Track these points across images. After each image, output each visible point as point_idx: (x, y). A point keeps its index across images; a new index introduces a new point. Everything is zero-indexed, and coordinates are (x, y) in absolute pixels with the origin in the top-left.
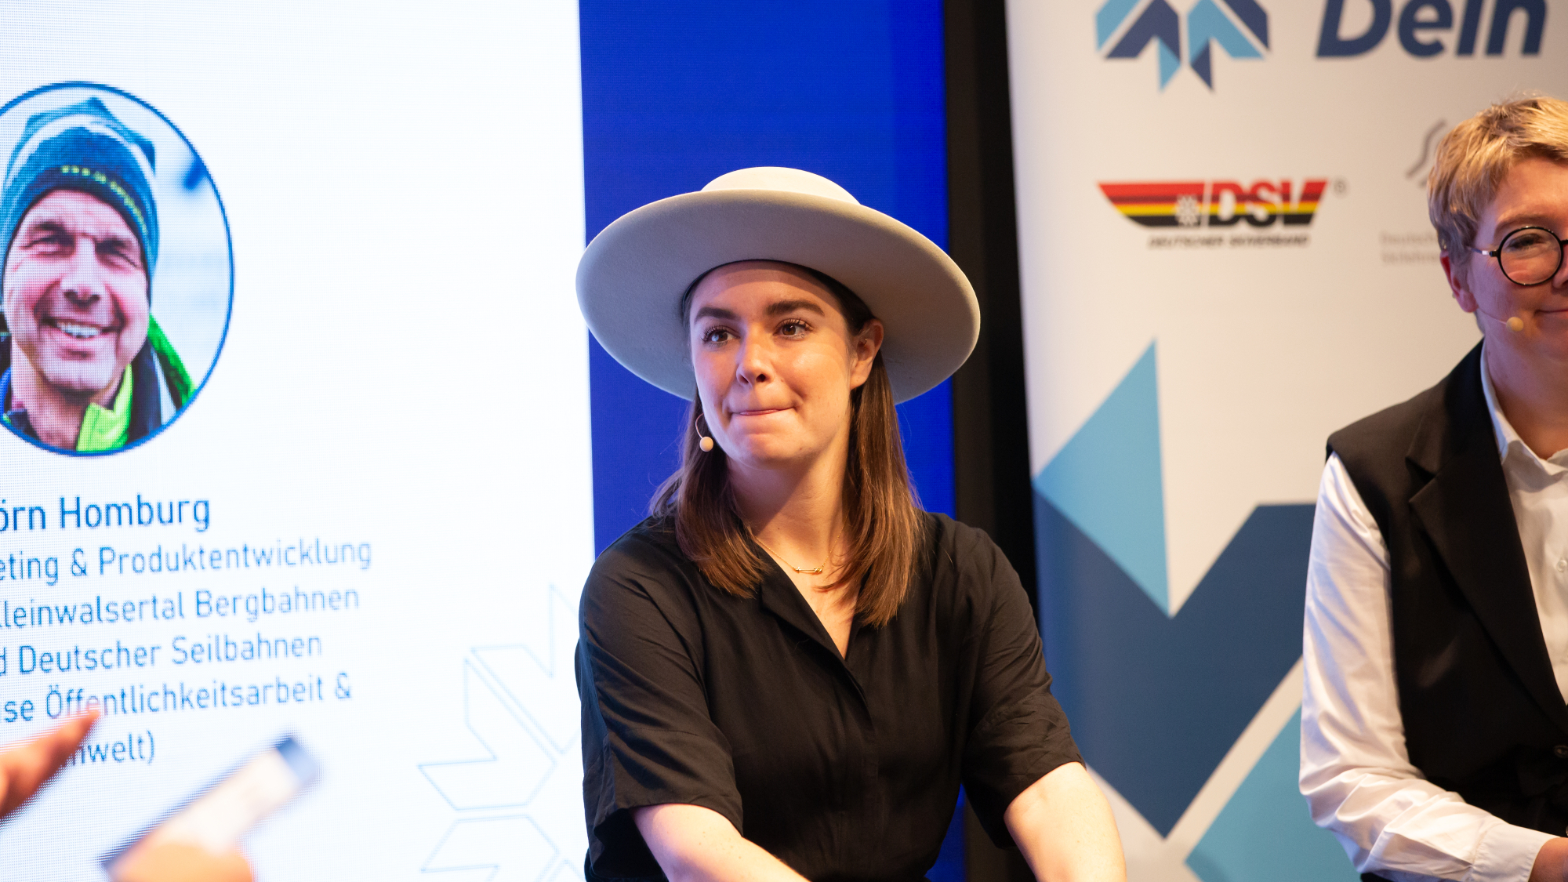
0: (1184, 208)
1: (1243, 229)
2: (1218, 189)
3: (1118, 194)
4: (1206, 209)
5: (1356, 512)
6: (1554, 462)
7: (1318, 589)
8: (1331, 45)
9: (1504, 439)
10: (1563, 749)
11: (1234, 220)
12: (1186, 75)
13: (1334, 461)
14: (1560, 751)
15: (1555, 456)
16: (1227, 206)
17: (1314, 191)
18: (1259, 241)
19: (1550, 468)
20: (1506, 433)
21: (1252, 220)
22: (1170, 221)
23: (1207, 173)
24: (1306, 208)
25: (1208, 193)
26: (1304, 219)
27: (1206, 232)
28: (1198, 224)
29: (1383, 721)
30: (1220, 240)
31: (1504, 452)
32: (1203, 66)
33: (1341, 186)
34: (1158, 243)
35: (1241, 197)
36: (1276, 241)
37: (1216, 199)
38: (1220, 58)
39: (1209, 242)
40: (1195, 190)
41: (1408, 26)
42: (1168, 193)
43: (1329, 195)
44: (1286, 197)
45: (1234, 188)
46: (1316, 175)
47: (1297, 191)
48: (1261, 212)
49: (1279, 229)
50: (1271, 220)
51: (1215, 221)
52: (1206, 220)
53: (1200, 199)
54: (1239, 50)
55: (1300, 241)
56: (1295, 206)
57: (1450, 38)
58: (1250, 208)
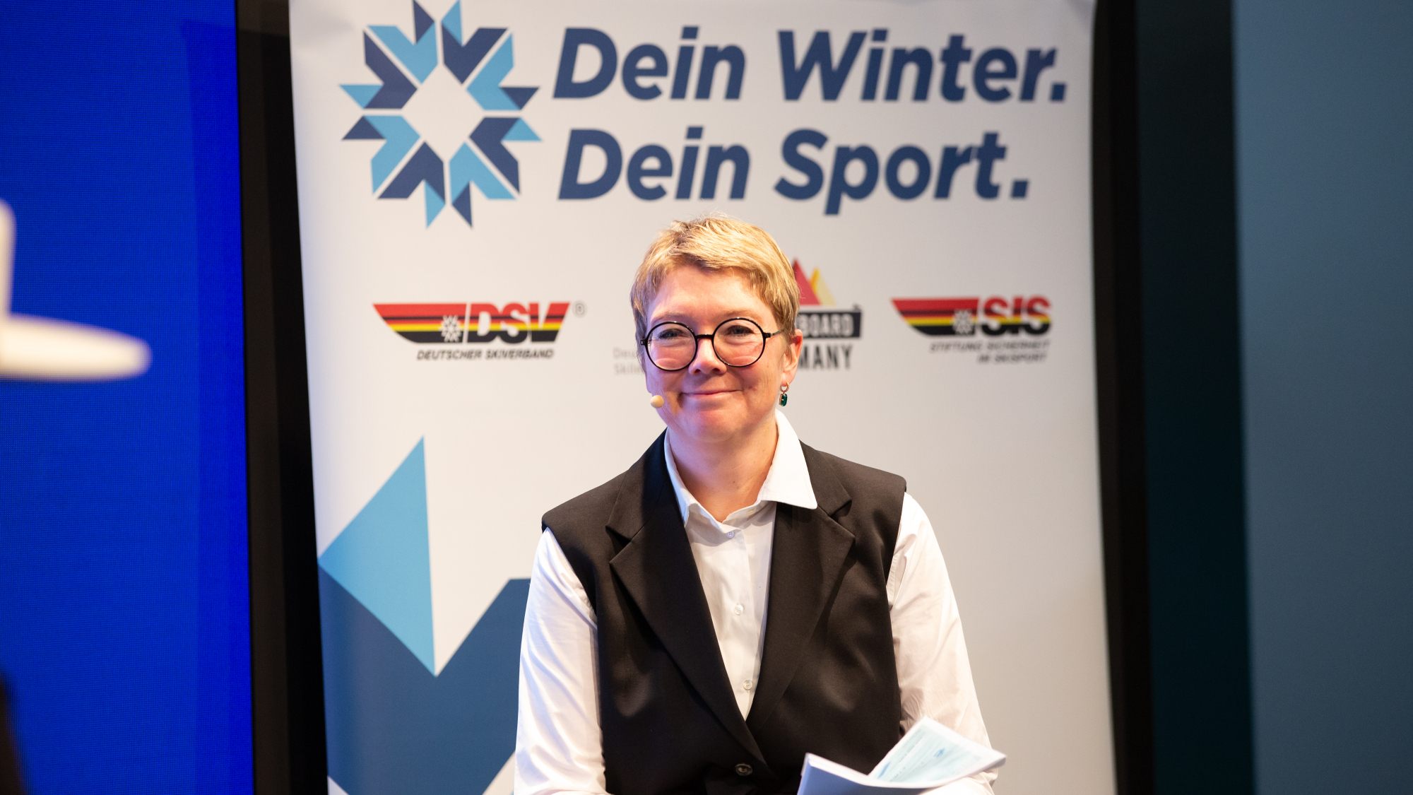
0: (448, 327)
1: (498, 344)
2: (477, 309)
3: (391, 314)
4: (467, 327)
5: (563, 574)
6: (728, 523)
7: (532, 643)
8: (571, 189)
9: (685, 504)
10: (743, 767)
11: (490, 337)
12: (449, 212)
13: (548, 533)
14: (740, 769)
15: (728, 518)
16: (484, 325)
17: (557, 313)
18: (511, 354)
19: (725, 528)
20: (686, 499)
21: (505, 337)
22: (436, 337)
23: (468, 297)
24: (551, 326)
25: (468, 314)
26: (550, 336)
27: (466, 346)
28: (460, 340)
29: (586, 754)
30: (479, 354)
31: (685, 515)
32: (463, 205)
33: (580, 308)
34: (427, 355)
35: (496, 318)
36: (526, 354)
37: (475, 318)
38: (477, 198)
39: (468, 355)
40: (457, 311)
41: (636, 173)
42: (435, 313)
43: (570, 315)
44: (534, 318)
45: (489, 308)
46: (559, 299)
47: (543, 313)
48: (513, 330)
49: (527, 345)
50: (521, 337)
51: (474, 337)
52: (465, 337)
53: (461, 319)
54: (494, 193)
55: (544, 354)
56: (541, 325)
57: (670, 184)
58: (503, 326)
